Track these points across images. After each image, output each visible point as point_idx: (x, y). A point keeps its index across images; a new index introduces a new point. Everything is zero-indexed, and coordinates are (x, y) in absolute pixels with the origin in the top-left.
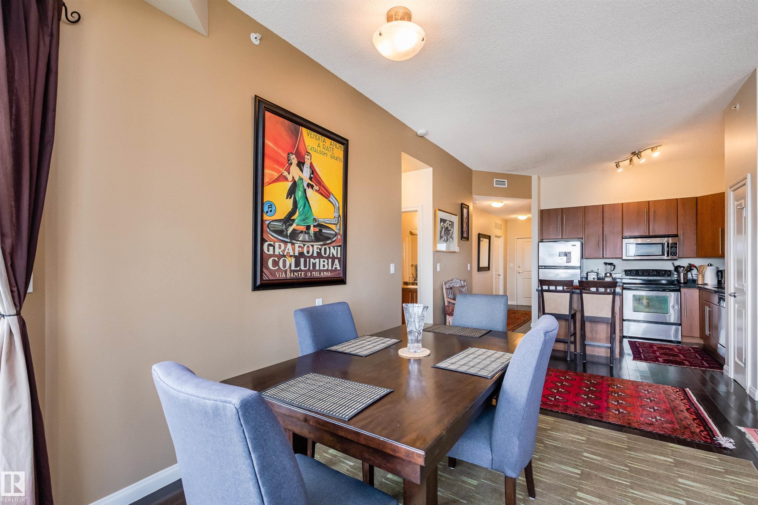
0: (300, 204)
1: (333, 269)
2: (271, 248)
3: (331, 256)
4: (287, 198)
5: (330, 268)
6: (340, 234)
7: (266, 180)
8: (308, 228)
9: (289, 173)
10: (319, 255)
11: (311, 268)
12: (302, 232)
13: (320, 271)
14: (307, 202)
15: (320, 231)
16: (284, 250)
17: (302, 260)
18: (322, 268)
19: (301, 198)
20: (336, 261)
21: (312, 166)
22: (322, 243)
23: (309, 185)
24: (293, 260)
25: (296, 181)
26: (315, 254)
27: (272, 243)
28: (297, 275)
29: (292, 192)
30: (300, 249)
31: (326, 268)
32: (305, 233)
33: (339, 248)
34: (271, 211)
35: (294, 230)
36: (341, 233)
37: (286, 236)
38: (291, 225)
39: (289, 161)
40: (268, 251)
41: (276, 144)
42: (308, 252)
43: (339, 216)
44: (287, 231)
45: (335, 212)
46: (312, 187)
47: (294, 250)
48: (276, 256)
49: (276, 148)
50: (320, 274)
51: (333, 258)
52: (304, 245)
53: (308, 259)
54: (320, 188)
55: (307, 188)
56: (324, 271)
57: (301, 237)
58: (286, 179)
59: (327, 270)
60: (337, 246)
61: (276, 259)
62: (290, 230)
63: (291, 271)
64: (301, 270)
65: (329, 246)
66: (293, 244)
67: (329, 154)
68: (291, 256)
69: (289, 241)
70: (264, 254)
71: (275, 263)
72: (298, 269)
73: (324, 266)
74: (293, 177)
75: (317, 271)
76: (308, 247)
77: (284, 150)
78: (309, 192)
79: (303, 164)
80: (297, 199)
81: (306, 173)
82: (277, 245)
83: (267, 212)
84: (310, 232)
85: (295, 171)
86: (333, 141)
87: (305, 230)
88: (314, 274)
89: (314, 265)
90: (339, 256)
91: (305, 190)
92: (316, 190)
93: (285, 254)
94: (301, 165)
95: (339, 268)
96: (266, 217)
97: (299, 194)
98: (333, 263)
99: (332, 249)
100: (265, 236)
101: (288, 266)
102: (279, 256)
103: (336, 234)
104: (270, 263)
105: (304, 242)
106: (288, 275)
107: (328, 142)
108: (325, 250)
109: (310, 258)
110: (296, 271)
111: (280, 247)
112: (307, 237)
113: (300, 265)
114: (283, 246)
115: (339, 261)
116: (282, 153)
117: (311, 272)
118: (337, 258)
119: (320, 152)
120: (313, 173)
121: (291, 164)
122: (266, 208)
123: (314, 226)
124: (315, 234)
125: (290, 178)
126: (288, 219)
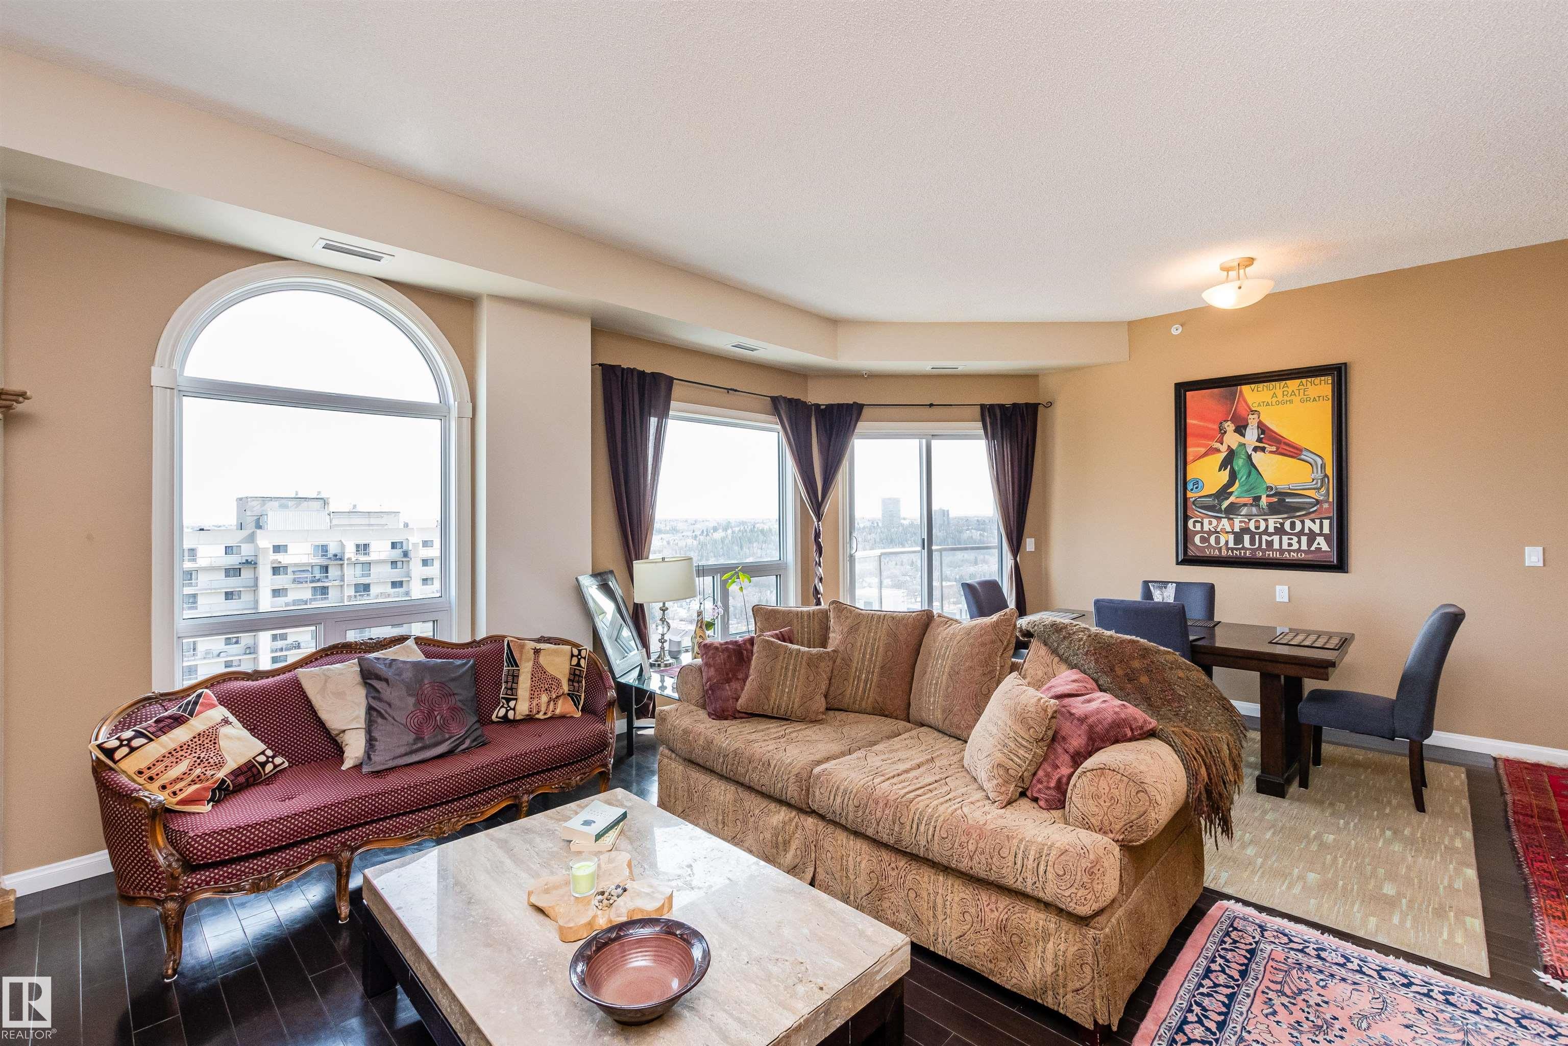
0: (1242, 475)
1: (1313, 548)
2: (1198, 525)
3: (1307, 531)
4: (1220, 470)
5: (1304, 547)
6: (1327, 501)
7: (1190, 458)
8: (1257, 499)
9: (1222, 444)
10: (1280, 531)
11: (1264, 546)
12: (1245, 505)
13: (1281, 551)
14: (1253, 469)
15: (1281, 502)
16: (1217, 526)
17: (1247, 538)
18: (1285, 546)
19: (1243, 466)
20: (1320, 539)
21: (1261, 425)
22: (1285, 516)
23: (1256, 449)
24: (1231, 538)
25: (1234, 448)
26: (1271, 530)
27: (1200, 520)
28: (1238, 553)
29: (1227, 462)
30: (1243, 524)
31: (1296, 546)
32: (1252, 505)
33: (1326, 523)
34: (1197, 488)
35: (1232, 503)
36: (1331, 500)
37: (1220, 511)
38: (1228, 498)
39: (1221, 430)
40: (1194, 527)
41: (1202, 418)
42: (1257, 528)
43: (1326, 476)
44: (1221, 506)
45: (1313, 473)
46: (1263, 449)
47: (1232, 526)
48: (1205, 532)
49: (1202, 424)
50: (1282, 554)
51: (1312, 537)
52: (1250, 520)
53: (1257, 537)
54: (1278, 448)
55: (1253, 453)
56: (1289, 551)
57: (1244, 511)
58: (1218, 451)
59: (1299, 550)
60: (1321, 519)
61: (1206, 535)
62: (1225, 504)
63: (1228, 549)
64: (1243, 548)
65: (1301, 519)
66: (1230, 519)
67: (1296, 399)
68: (1227, 532)
69: (1224, 516)
70: (1188, 531)
71: (1203, 540)
72: (1240, 546)
73: (1290, 545)
74: (1229, 446)
75: (1277, 550)
76: (1257, 521)
77: (1214, 422)
78: (1257, 458)
79: (1245, 427)
80: (1236, 468)
81: (1252, 434)
82: (1206, 521)
83: (1192, 490)
84: (1261, 504)
85: (1232, 439)
86: (1304, 380)
87: (1251, 502)
88: (1269, 555)
89: (1270, 544)
90: (1326, 530)
91: (1250, 456)
92: (1271, 452)
93: (1219, 530)
94: (1241, 429)
95: (1325, 547)
97: (1239, 463)
98: (1311, 541)
99: (1308, 523)
100: (1189, 513)
101: (1222, 542)
102: (1210, 533)
103: (1318, 502)
104: (1197, 540)
105: (1249, 516)
106: (1224, 553)
107: (1293, 384)
108: (1293, 525)
109: (1260, 534)
110: (1237, 549)
111: (1210, 523)
112: (1254, 510)
113: (1243, 542)
114: (1215, 522)
115: (1327, 538)
116: (1211, 425)
117: (1264, 551)
118: (1321, 534)
119: (1278, 403)
120: (1263, 432)
121: (1225, 432)
122: (1190, 486)
123: (1268, 496)
124: (1270, 505)
125: (1224, 448)
126: (1224, 493)
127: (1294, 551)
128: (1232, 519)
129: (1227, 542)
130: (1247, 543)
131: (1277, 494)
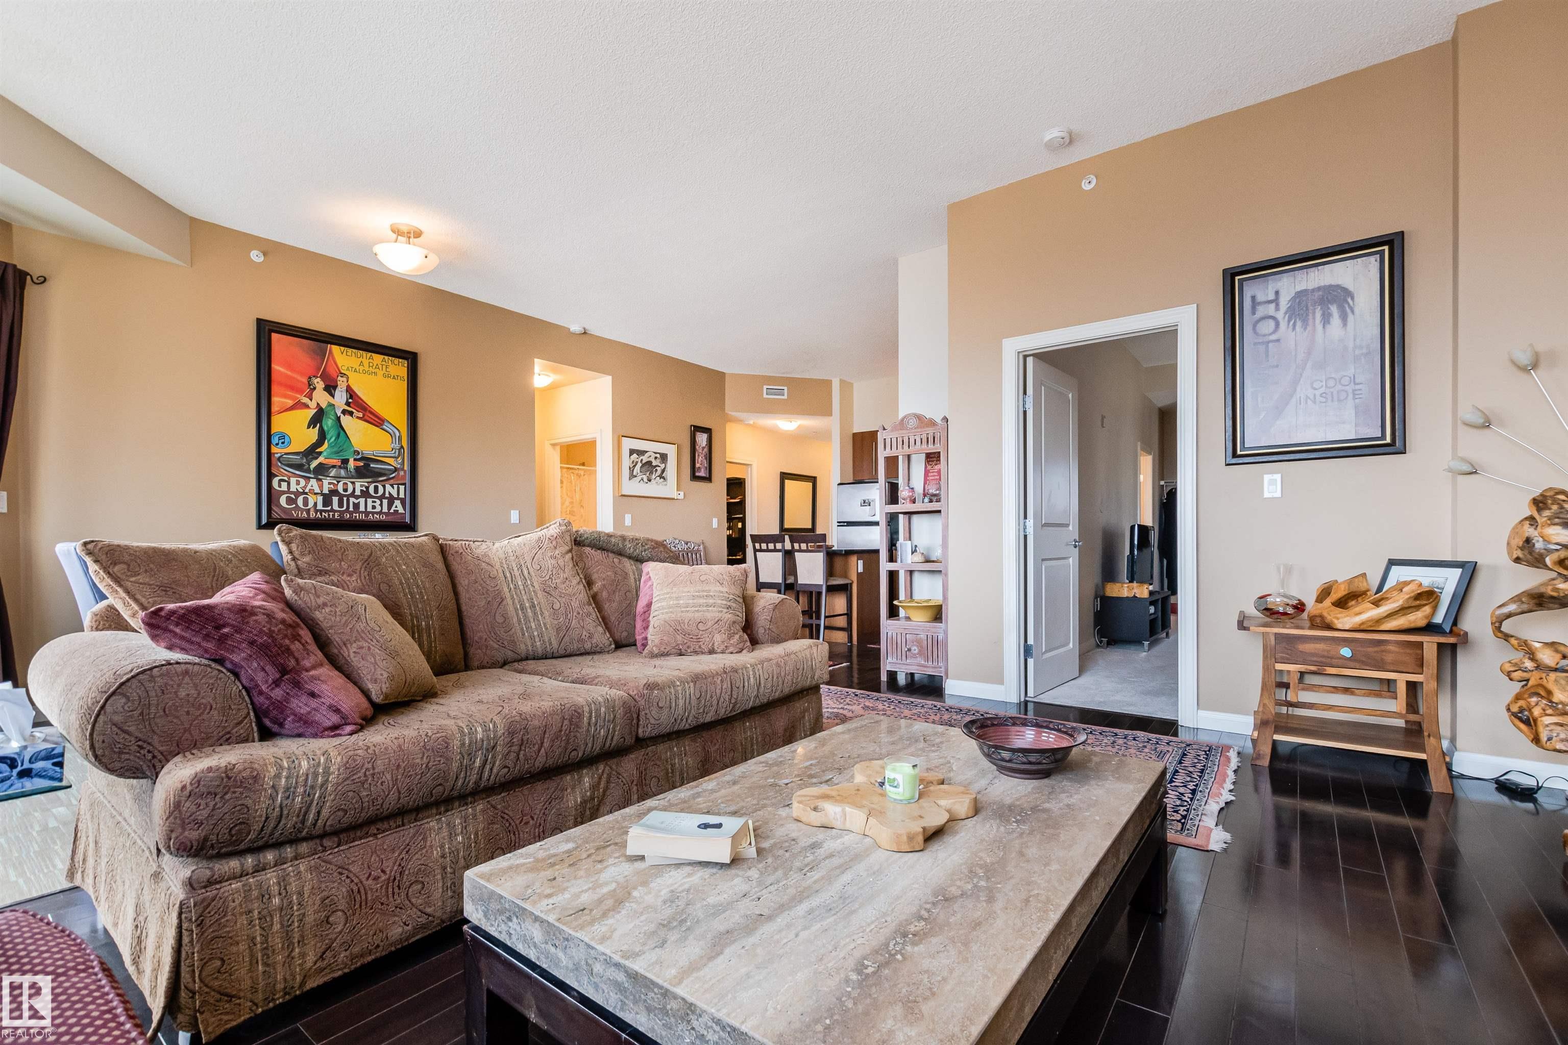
0: (331, 435)
1: (392, 511)
2: (284, 486)
3: (387, 495)
4: (309, 427)
5: (385, 510)
6: (403, 469)
7: (275, 408)
8: (345, 462)
9: (311, 400)
10: (365, 494)
11: (351, 509)
12: (334, 467)
13: (367, 513)
14: (342, 432)
15: (367, 466)
16: (305, 487)
17: (335, 500)
18: (369, 509)
19: (332, 427)
20: (398, 502)
21: (349, 390)
22: (370, 480)
23: (344, 412)
24: (320, 499)
25: (324, 408)
26: (358, 493)
27: (286, 478)
28: (326, 515)
29: (317, 419)
30: (332, 486)
31: (378, 509)
32: (340, 467)
33: (402, 488)
34: (283, 443)
35: (321, 464)
36: (406, 468)
37: (308, 471)
38: (316, 458)
39: (310, 385)
40: (280, 486)
41: (289, 366)
42: (345, 490)
43: (402, 447)
44: (309, 465)
45: (393, 443)
46: (351, 414)
47: (321, 487)
48: (292, 493)
49: (289, 373)
50: (367, 515)
51: (392, 499)
52: (338, 482)
53: (345, 499)
54: (364, 415)
55: (342, 415)
56: (373, 513)
57: (333, 473)
58: (306, 406)
59: (380, 513)
60: (398, 485)
61: (293, 496)
62: (314, 464)
63: (316, 511)
64: (332, 510)
65: (383, 483)
66: (319, 480)
67: (380, 373)
68: (316, 494)
70: (273, 491)
71: (290, 501)
72: (329, 508)
73: (374, 507)
74: (318, 404)
75: (362, 512)
76: (345, 484)
77: (302, 374)
78: (346, 420)
79: (335, 387)
80: (325, 428)
81: (340, 398)
82: (293, 481)
83: (277, 444)
84: (349, 466)
86: (386, 357)
87: (339, 464)
88: (356, 516)
89: (356, 506)
90: (402, 495)
91: (338, 419)
92: (358, 418)
93: (307, 490)
94: (330, 388)
95: (401, 510)
96: (274, 449)
97: (328, 423)
98: (390, 505)
99: (388, 487)
100: (274, 471)
101: (311, 504)
102: (298, 494)
103: (396, 470)
104: (283, 500)
105: (338, 478)
106: (312, 515)
107: (378, 358)
108: (376, 488)
109: (348, 497)
110: (325, 511)
111: (298, 483)
112: (343, 472)
113: (331, 504)
114: (303, 482)
115: (403, 502)
116: (299, 378)
117: (351, 513)
118: (398, 498)
119: (365, 372)
120: (351, 397)
121: (315, 388)
122: (275, 440)
123: (355, 460)
124: (357, 469)
125: (313, 404)
126: (312, 452)
127: (377, 513)
128: (320, 480)
129: (315, 504)
130: (336, 507)
131: (363, 459)
